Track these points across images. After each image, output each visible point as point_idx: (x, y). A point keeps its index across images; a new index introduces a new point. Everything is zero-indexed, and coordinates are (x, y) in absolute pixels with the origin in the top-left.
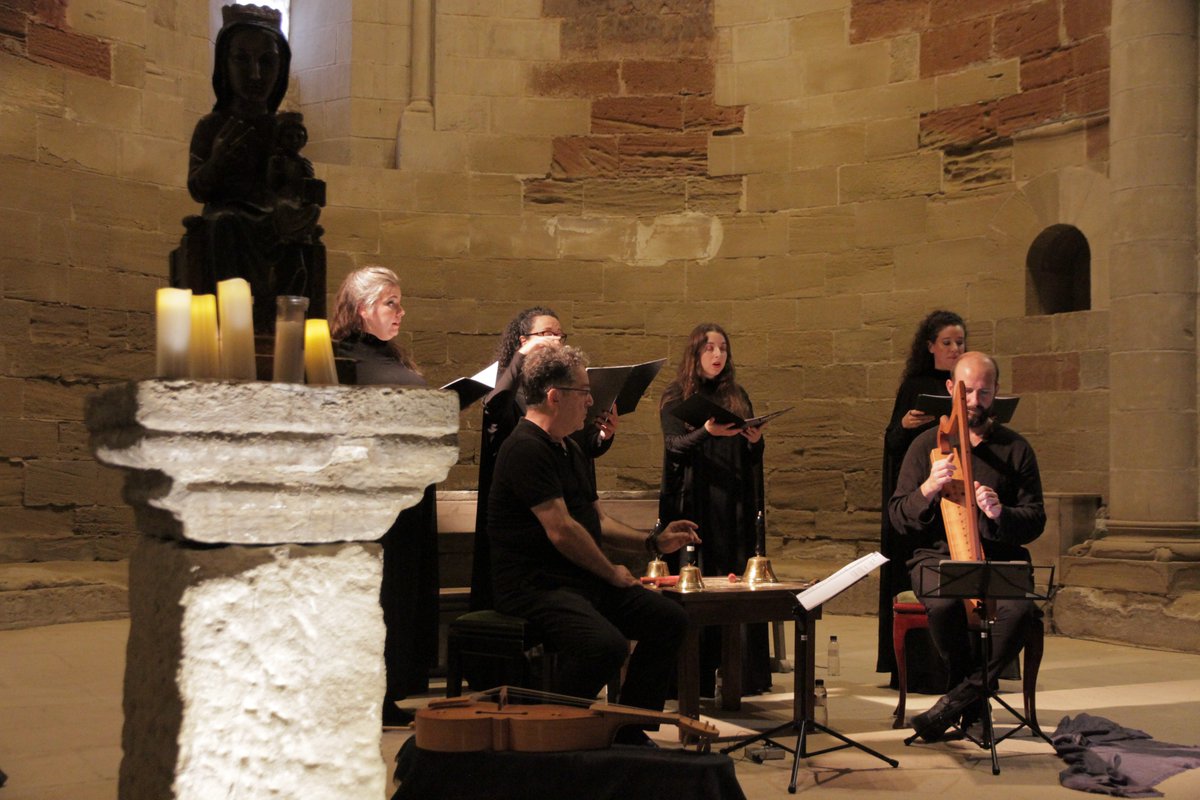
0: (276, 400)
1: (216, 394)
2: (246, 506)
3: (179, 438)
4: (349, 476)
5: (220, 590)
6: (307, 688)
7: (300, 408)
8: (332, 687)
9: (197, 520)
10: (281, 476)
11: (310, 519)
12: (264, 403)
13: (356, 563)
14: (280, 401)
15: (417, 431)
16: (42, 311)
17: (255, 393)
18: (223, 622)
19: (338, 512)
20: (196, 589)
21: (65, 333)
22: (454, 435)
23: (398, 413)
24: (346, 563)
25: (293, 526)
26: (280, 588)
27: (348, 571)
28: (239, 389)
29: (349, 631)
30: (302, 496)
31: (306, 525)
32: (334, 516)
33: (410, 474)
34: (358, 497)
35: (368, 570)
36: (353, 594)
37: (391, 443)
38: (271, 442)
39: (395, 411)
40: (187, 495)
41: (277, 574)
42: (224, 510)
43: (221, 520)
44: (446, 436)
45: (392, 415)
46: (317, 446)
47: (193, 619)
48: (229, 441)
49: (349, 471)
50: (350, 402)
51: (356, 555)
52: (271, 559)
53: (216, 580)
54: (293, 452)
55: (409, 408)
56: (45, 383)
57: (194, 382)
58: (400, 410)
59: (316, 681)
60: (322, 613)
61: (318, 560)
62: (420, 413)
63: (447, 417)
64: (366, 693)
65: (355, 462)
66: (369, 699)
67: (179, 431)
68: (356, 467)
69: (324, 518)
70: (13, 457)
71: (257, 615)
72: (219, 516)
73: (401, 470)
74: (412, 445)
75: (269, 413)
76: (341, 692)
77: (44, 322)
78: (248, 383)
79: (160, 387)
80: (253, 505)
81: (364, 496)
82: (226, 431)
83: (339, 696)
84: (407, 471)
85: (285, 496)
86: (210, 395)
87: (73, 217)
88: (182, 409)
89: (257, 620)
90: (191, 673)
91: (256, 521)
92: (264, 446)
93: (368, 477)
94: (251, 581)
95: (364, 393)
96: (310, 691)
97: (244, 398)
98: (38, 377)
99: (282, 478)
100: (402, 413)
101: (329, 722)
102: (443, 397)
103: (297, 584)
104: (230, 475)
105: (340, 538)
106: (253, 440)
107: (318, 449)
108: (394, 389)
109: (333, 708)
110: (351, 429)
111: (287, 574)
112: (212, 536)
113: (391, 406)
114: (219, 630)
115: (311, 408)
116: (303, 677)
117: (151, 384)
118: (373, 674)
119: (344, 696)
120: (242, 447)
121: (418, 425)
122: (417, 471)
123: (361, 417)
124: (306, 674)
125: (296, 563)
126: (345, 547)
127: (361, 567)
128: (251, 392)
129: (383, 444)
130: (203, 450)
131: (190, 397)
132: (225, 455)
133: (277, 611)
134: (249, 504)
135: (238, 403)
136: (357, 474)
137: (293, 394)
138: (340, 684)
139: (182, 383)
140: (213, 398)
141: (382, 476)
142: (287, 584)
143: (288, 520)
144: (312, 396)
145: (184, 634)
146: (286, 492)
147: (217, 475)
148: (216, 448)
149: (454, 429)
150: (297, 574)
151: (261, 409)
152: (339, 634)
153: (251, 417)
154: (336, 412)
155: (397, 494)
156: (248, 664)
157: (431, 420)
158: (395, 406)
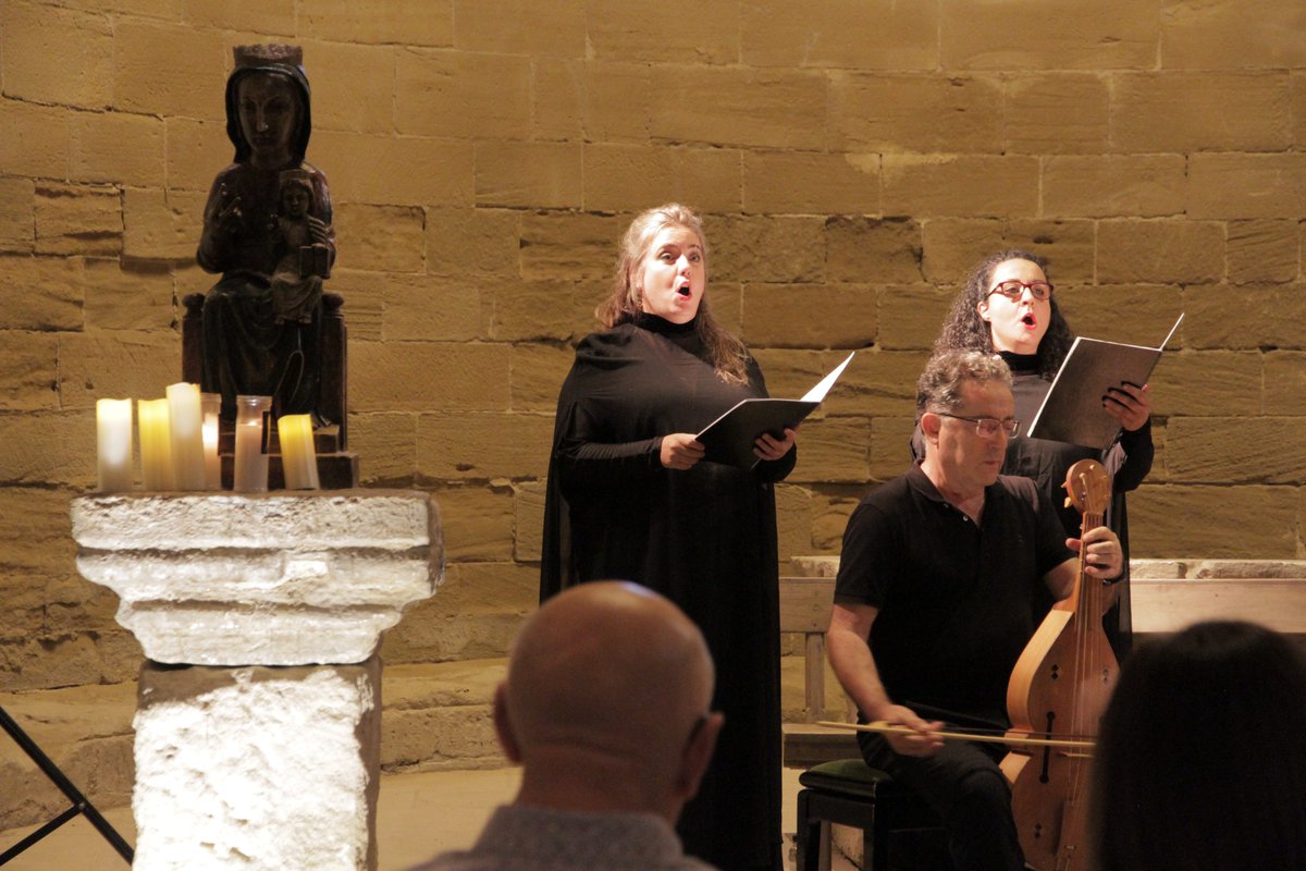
0: (213, 514)
1: (149, 509)
2: (194, 626)
3: (112, 556)
4: (311, 592)
5: (168, 714)
6: (270, 823)
7: (240, 522)
8: (302, 825)
9: (151, 640)
10: (234, 593)
11: (272, 640)
12: (201, 517)
13: (327, 690)
14: (217, 514)
15: (378, 543)
16: (539, 224)
17: (190, 507)
18: (175, 748)
19: (302, 632)
20: (145, 712)
21: (579, 260)
22: (424, 546)
23: (352, 524)
24: (315, 689)
25: (255, 646)
26: (240, 713)
27: (317, 697)
28: (173, 504)
29: (320, 764)
30: (255, 614)
31: (269, 646)
32: (299, 638)
33: (383, 590)
34: (320, 615)
35: (341, 697)
36: (324, 723)
37: (347, 557)
38: (209, 559)
39: (349, 522)
40: (133, 614)
41: (236, 699)
42: (176, 630)
43: (175, 639)
44: (414, 548)
45: (346, 526)
46: (261, 562)
47: (142, 744)
48: (165, 559)
49: (311, 588)
50: (296, 514)
51: (327, 680)
52: (232, 682)
53: (166, 704)
54: (234, 569)
55: (366, 519)
56: (548, 348)
57: (126, 498)
58: (354, 521)
59: (282, 816)
60: (288, 743)
61: (283, 685)
62: (380, 523)
63: (412, 528)
64: (338, 834)
65: (318, 577)
66: (341, 839)
67: (114, 549)
68: (318, 583)
69: (288, 639)
70: (497, 477)
71: (211, 742)
72: (172, 636)
73: (371, 586)
74: (371, 560)
75: (207, 527)
76: (310, 831)
77: (543, 243)
78: (182, 497)
79: (91, 505)
80: (202, 625)
81: (327, 615)
82: (162, 548)
83: (308, 835)
84: (378, 587)
85: (236, 615)
86: (142, 511)
87: (590, 53)
88: (114, 527)
89: (211, 747)
90: (142, 800)
91: (213, 641)
92: (201, 563)
93: (334, 594)
94: (206, 705)
95: (313, 503)
96: (274, 827)
97: (178, 513)
98: (533, 340)
99: (234, 596)
100: (358, 524)
101: (296, 862)
102: (406, 505)
103: (257, 710)
104: (177, 593)
105: (310, 660)
106: (190, 557)
107: (261, 565)
108: (347, 497)
109: (301, 848)
110: (300, 544)
111: (247, 699)
112: (169, 656)
113: (345, 516)
114: (170, 756)
115: (252, 522)
116: (266, 812)
117: (82, 501)
118: (348, 813)
119: (314, 835)
120: (177, 565)
121: (376, 536)
122: (391, 587)
123: (309, 530)
124: (270, 809)
125: (258, 687)
126: (315, 671)
127: (332, 693)
128: (186, 507)
129: (336, 559)
130: (137, 568)
131: (121, 513)
132: (161, 573)
133: (235, 739)
134: (198, 623)
135: (172, 518)
136: (320, 590)
137: (232, 507)
138: (309, 822)
139: (113, 499)
140: (145, 514)
141: (350, 592)
142: (247, 710)
143: (247, 641)
144: (254, 508)
145: (136, 759)
146: (237, 611)
147: (164, 593)
148: (150, 566)
149: (423, 540)
150: (258, 699)
151: (198, 524)
152: (310, 767)
153: (187, 533)
154: (280, 525)
155: (366, 613)
156: (201, 794)
157: (392, 531)
158: (348, 517)
